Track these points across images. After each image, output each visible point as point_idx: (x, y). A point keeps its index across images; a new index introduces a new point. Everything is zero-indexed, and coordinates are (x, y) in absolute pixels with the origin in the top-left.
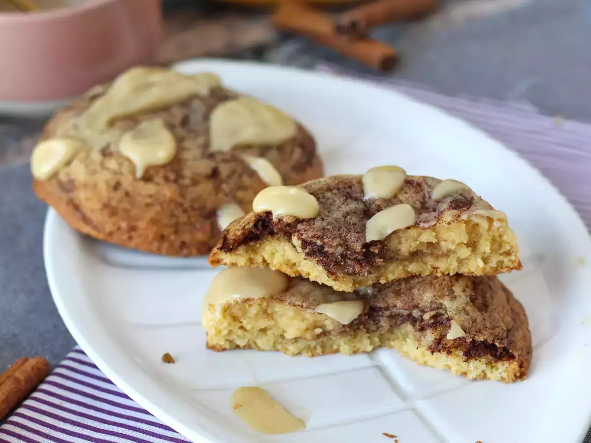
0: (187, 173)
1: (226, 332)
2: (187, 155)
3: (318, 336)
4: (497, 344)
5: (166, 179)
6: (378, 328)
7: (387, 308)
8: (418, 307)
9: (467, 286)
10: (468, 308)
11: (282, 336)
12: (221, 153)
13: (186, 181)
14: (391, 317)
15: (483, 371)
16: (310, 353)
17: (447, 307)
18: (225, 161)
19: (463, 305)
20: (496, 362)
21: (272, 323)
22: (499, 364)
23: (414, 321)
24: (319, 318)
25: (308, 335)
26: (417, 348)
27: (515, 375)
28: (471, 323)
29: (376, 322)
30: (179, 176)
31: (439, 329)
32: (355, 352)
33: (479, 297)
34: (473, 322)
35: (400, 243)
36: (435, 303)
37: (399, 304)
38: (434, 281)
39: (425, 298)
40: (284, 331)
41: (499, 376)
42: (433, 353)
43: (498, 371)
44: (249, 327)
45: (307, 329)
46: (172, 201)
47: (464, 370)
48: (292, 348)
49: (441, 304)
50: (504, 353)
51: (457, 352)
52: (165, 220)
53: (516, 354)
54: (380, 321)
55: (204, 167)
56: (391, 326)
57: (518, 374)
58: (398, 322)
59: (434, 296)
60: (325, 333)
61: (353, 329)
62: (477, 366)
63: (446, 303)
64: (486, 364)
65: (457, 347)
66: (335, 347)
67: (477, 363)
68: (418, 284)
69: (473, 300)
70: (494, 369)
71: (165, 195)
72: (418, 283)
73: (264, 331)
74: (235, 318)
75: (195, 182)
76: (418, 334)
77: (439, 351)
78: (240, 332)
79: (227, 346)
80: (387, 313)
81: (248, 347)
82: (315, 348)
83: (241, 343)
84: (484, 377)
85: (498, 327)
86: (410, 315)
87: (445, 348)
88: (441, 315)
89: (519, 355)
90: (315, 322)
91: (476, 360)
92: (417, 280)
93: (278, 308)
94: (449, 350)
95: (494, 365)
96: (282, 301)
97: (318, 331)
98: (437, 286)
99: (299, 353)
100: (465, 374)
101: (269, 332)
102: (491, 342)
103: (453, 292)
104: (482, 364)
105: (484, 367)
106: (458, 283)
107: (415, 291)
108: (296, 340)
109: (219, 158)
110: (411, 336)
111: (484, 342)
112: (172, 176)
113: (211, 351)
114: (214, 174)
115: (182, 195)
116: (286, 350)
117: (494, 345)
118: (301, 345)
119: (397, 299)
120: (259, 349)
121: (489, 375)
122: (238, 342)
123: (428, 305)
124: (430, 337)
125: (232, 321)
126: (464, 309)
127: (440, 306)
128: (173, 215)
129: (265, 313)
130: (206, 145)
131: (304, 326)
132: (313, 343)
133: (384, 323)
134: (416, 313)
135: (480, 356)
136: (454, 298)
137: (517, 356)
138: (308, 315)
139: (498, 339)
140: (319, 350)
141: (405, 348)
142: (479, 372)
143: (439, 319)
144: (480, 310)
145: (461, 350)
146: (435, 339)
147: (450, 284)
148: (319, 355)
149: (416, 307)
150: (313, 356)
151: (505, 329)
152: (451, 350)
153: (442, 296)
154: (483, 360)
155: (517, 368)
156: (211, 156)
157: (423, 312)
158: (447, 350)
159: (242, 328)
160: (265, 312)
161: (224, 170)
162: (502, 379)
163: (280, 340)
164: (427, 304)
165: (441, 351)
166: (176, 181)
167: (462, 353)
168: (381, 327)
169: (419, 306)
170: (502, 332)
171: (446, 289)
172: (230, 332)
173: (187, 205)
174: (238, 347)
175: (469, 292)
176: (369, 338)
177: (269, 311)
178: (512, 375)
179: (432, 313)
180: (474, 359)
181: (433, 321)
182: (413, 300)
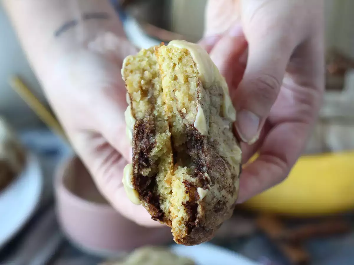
3: (180, 112)
4: (197, 221)
7: (204, 151)
8: (209, 170)
10: (215, 200)
15: (177, 216)
17: (214, 187)
19: (216, 196)
20: (184, 223)
22: (183, 225)
25: (179, 105)
26: (183, 174)
28: (208, 202)
31: (200, 183)
34: (208, 204)
36: (215, 179)
37: (208, 158)
39: (215, 173)
41: (176, 226)
42: (184, 182)
43: (179, 225)
44: (176, 69)
45: (184, 104)
47: (175, 205)
49: (215, 183)
50: (191, 226)
51: (187, 197)
53: (191, 234)
57: (178, 238)
59: (218, 178)
60: (183, 115)
62: (180, 211)
63: (216, 186)
64: (182, 217)
65: (191, 196)
67: (183, 211)
69: (219, 202)
70: (180, 222)
74: (180, 59)
78: (172, 65)
80: (200, 152)
85: (206, 220)
88: (209, 183)
89: (191, 237)
91: (185, 210)
95: (182, 222)
97: (184, 111)
101: (175, 82)
102: (197, 217)
103: (222, 190)
104: (182, 214)
105: (180, 216)
106: (226, 192)
108: (175, 99)
111: (197, 213)
117: (196, 219)
118: (172, 103)
119: (210, 156)
121: (176, 220)
124: (194, 180)
125: (179, 57)
129: (187, 77)
132: (175, 110)
134: (205, 169)
135: (187, 211)
136: (219, 190)
139: (200, 221)
143: (206, 182)
144: (215, 207)
145: (189, 199)
146: (193, 182)
147: (225, 187)
149: (209, 168)
151: (205, 225)
152: (188, 193)
153: (218, 183)
154: (185, 214)
155: (182, 237)
157: (208, 172)
158: (188, 190)
159: (175, 65)
163: (172, 89)
164: (212, 174)
167: (187, 200)
169: (210, 170)
170: (203, 223)
171: (222, 185)
172: (171, 58)
178: (178, 234)
179: (209, 178)
180: (185, 208)
181: (204, 178)
182: (213, 166)
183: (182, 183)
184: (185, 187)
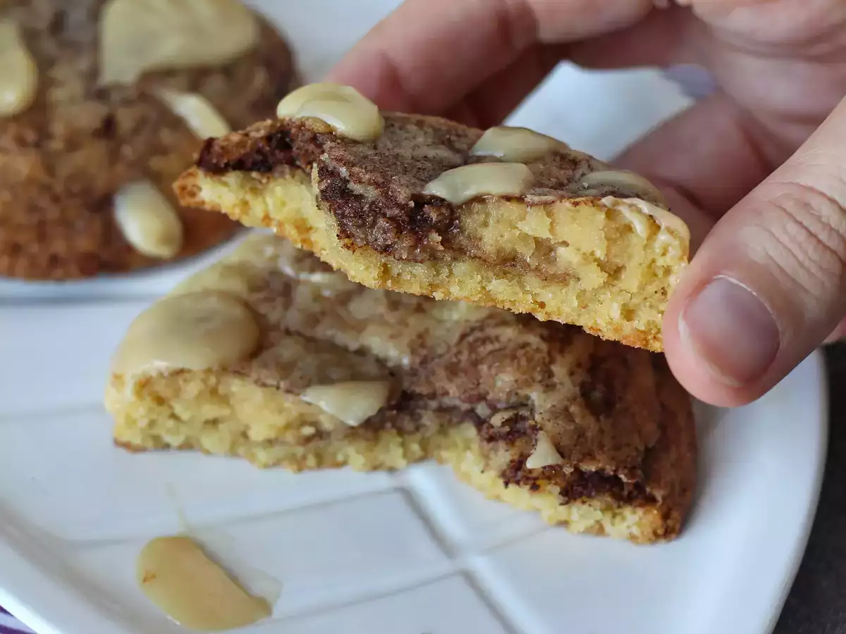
0: (58, 128)
1: (143, 423)
2: (58, 95)
3: (308, 440)
4: (622, 476)
5: (21, 142)
6: (417, 429)
7: (433, 396)
8: (486, 400)
9: (579, 365)
10: (573, 409)
11: (245, 435)
12: (118, 87)
13: (57, 145)
14: (442, 410)
15: (598, 522)
16: (295, 467)
17: (536, 403)
18: (128, 103)
19: (566, 403)
20: (619, 507)
21: (225, 412)
22: (627, 511)
23: (480, 423)
24: (305, 409)
25: (290, 437)
26: (483, 472)
27: (655, 534)
28: (576, 437)
29: (415, 417)
30: (44, 134)
31: (518, 443)
32: (375, 468)
33: (600, 387)
34: (579, 437)
36: (517, 394)
37: (453, 389)
38: (520, 352)
39: (499, 384)
40: (247, 427)
41: (626, 532)
42: (506, 484)
43: (624, 522)
44: (185, 416)
45: (288, 426)
46: (30, 181)
47: (563, 517)
48: (262, 455)
49: (528, 398)
50: (636, 493)
51: (549, 487)
52: (21, 217)
53: (659, 495)
54: (420, 417)
55: (88, 116)
56: (442, 426)
57: (660, 532)
58: (455, 420)
59: (516, 381)
60: (320, 434)
61: (372, 428)
62: (584, 514)
63: (536, 396)
64: (603, 511)
65: (549, 478)
66: (340, 458)
67: (585, 507)
68: (490, 357)
69: (585, 392)
70: (618, 519)
71: (18, 172)
72: (491, 353)
73: (214, 423)
74: (160, 401)
75: (72, 144)
76: (486, 446)
77: (518, 483)
78: (171, 423)
79: (150, 444)
80: (434, 404)
81: (188, 446)
82: (304, 458)
83: (175, 441)
84: (600, 530)
85: (628, 445)
86: (472, 411)
87: (528, 479)
88: (524, 418)
89: (664, 498)
90: (302, 415)
91: (584, 502)
92: (490, 347)
93: (236, 386)
94: (534, 483)
95: (618, 511)
96: (239, 373)
97: (308, 431)
98: (523, 362)
99: (277, 464)
100: (564, 524)
101: (221, 426)
102: (612, 473)
103: (550, 374)
104: (595, 510)
105: (598, 515)
106: (563, 357)
107: (484, 368)
108: (270, 443)
109: (115, 97)
110: (475, 446)
111: (599, 473)
112: (31, 136)
113: (122, 451)
114: (108, 128)
115: (50, 169)
116: (252, 458)
117: (616, 478)
118: (278, 451)
119: (451, 381)
120: (207, 452)
121: (608, 527)
122: (168, 439)
123: (503, 396)
124: (503, 456)
125: (154, 405)
126: (566, 409)
127: (524, 403)
128: (33, 208)
129: (213, 394)
130: (94, 73)
131: (280, 421)
132: (300, 451)
133: (429, 420)
134: (482, 410)
135: (590, 496)
136: (549, 387)
137: (659, 498)
138: (289, 402)
139: (625, 467)
140: (311, 461)
141: (464, 467)
142: (591, 522)
143: (519, 426)
144: (596, 413)
145: (556, 484)
146: (512, 461)
147: (547, 359)
148: (311, 469)
149: (482, 398)
150: (300, 469)
151: (642, 448)
152: (538, 482)
153: (529, 383)
154: (597, 503)
155: (659, 522)
156: (102, 95)
157: (495, 410)
158: (531, 482)
159: (174, 416)
160: (214, 392)
161: (126, 120)
162: (633, 538)
163: (242, 440)
164: (501, 395)
165: (521, 483)
166: (37, 145)
167: (558, 489)
168: (424, 426)
169: (488, 397)
170: (634, 454)
171: (539, 369)
172: (152, 423)
173: (59, 188)
174: (167, 447)
175: (581, 376)
176: (403, 445)
177: (221, 390)
178: (649, 530)
179: (507, 415)
180: (579, 501)
181: (507, 429)
182: (478, 384)
183: (506, 487)
184: (519, 485)
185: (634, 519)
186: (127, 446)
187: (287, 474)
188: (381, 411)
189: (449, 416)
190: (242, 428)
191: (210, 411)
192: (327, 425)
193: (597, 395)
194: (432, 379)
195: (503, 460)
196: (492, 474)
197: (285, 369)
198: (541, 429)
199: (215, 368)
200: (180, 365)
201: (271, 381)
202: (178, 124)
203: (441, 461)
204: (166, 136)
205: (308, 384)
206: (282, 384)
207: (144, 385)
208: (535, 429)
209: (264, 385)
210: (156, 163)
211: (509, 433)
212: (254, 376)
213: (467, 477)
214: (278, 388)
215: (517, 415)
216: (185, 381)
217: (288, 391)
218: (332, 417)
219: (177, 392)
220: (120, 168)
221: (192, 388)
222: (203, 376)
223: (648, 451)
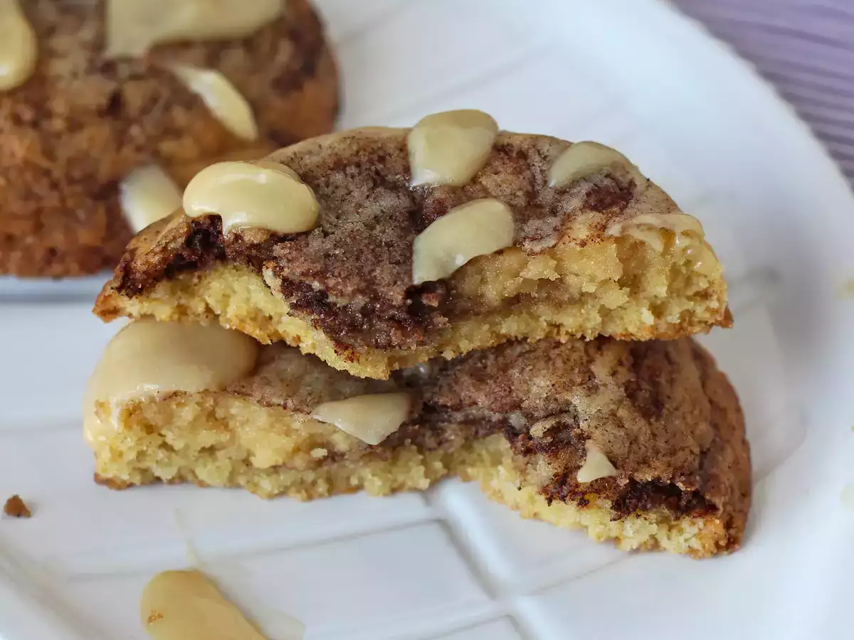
0: (59, 106)
1: (132, 456)
2: (60, 67)
3: (320, 463)
4: (680, 485)
5: (17, 120)
6: (440, 444)
7: (458, 407)
8: (521, 408)
9: (620, 363)
10: (622, 413)
11: (247, 462)
12: (128, 60)
13: (58, 124)
14: (468, 422)
15: (653, 537)
16: (304, 494)
17: (579, 409)
18: (135, 77)
19: (612, 407)
20: (677, 518)
21: (225, 437)
22: (685, 523)
23: (512, 434)
24: (319, 429)
25: (299, 461)
26: (520, 489)
27: (717, 545)
28: (627, 444)
29: (437, 432)
30: (43, 113)
31: (562, 455)
32: (394, 491)
33: (645, 386)
34: (631, 443)
35: (483, 281)
36: (556, 400)
37: (482, 400)
38: (554, 353)
39: (534, 389)
40: (250, 453)
41: (684, 546)
42: (550, 501)
43: (681, 535)
44: (178, 445)
45: (297, 450)
47: (613, 534)
48: (267, 484)
49: (568, 403)
50: (694, 502)
51: (599, 502)
53: (718, 502)
54: (443, 431)
55: (93, 92)
56: (467, 439)
57: (722, 543)
58: (481, 432)
59: (553, 385)
60: (334, 456)
61: (391, 447)
62: (636, 529)
63: (578, 400)
64: (658, 523)
65: (598, 492)
66: (354, 482)
67: (639, 522)
68: (521, 358)
69: (631, 393)
70: (674, 532)
71: (13, 155)
72: (520, 355)
73: (211, 451)
74: (150, 429)
75: (74, 125)
76: (521, 459)
77: (563, 499)
78: (161, 454)
79: (137, 479)
80: (459, 416)
81: (180, 479)
82: (314, 483)
83: (166, 473)
84: (654, 545)
85: (683, 449)
86: (504, 423)
87: (575, 493)
88: (566, 427)
89: (725, 505)
90: (312, 436)
91: (638, 516)
92: (519, 350)
93: (236, 408)
94: (582, 499)
95: (673, 523)
96: (243, 394)
97: (320, 453)
98: (559, 363)
99: (283, 493)
100: (617, 540)
101: (220, 454)
102: (669, 482)
103: (591, 376)
104: (651, 523)
105: (654, 528)
106: (602, 355)
107: (515, 373)
108: (275, 469)
109: (124, 71)
110: (507, 460)
111: (656, 482)
112: (27, 115)
113: (104, 488)
114: (115, 105)
115: (49, 153)
116: (255, 488)
117: (673, 485)
118: (285, 478)
119: (478, 390)
120: (202, 484)
121: (664, 542)
122: (158, 472)
123: (540, 403)
124: (544, 469)
125: (144, 434)
126: (613, 414)
127: (565, 409)
129: (212, 418)
130: (99, 44)
131: (288, 443)
132: (310, 476)
133: (453, 434)
134: (516, 419)
135: (645, 509)
136: (592, 390)
137: (721, 507)
138: (298, 422)
139: (682, 474)
140: (322, 487)
141: (495, 483)
142: (644, 537)
143: (562, 435)
144: (646, 415)
145: (607, 497)
146: (555, 475)
147: (585, 359)
148: (321, 496)
149: (517, 406)
150: (310, 498)
151: (697, 450)
152: (586, 497)
153: (568, 387)
154: (653, 516)
155: (721, 531)
156: (108, 68)
157: (532, 419)
159: (165, 446)
160: (211, 415)
161: (135, 96)
162: (692, 552)
163: (243, 468)
164: (538, 402)
165: (567, 498)
166: (35, 124)
167: (608, 504)
168: (447, 441)
169: (523, 405)
170: (690, 458)
171: (577, 370)
172: (141, 455)
174: (158, 480)
175: (625, 375)
176: (424, 462)
177: (220, 413)
178: (710, 544)
179: (549, 424)
180: (633, 515)
181: (549, 439)
182: (511, 391)
183: (549, 504)
184: (564, 501)
185: (693, 530)
186: (109, 483)
187: (294, 504)
188: (403, 425)
189: (476, 428)
190: (244, 455)
191: (207, 437)
192: (341, 445)
193: (644, 395)
194: (456, 388)
195: (544, 474)
196: (530, 490)
197: (292, 386)
198: (589, 438)
199: (213, 388)
200: (173, 388)
201: (275, 400)
202: (193, 102)
203: (467, 479)
204: (180, 116)
205: (319, 402)
206: (290, 403)
207: (132, 413)
208: (583, 437)
209: (269, 405)
210: (168, 146)
211: (551, 444)
212: (258, 395)
213: (499, 495)
214: (285, 408)
215: (559, 423)
216: (179, 405)
217: (296, 410)
218: (348, 436)
219: (169, 419)
220: (127, 152)
221: (187, 413)
222: (198, 398)
223: (703, 453)
